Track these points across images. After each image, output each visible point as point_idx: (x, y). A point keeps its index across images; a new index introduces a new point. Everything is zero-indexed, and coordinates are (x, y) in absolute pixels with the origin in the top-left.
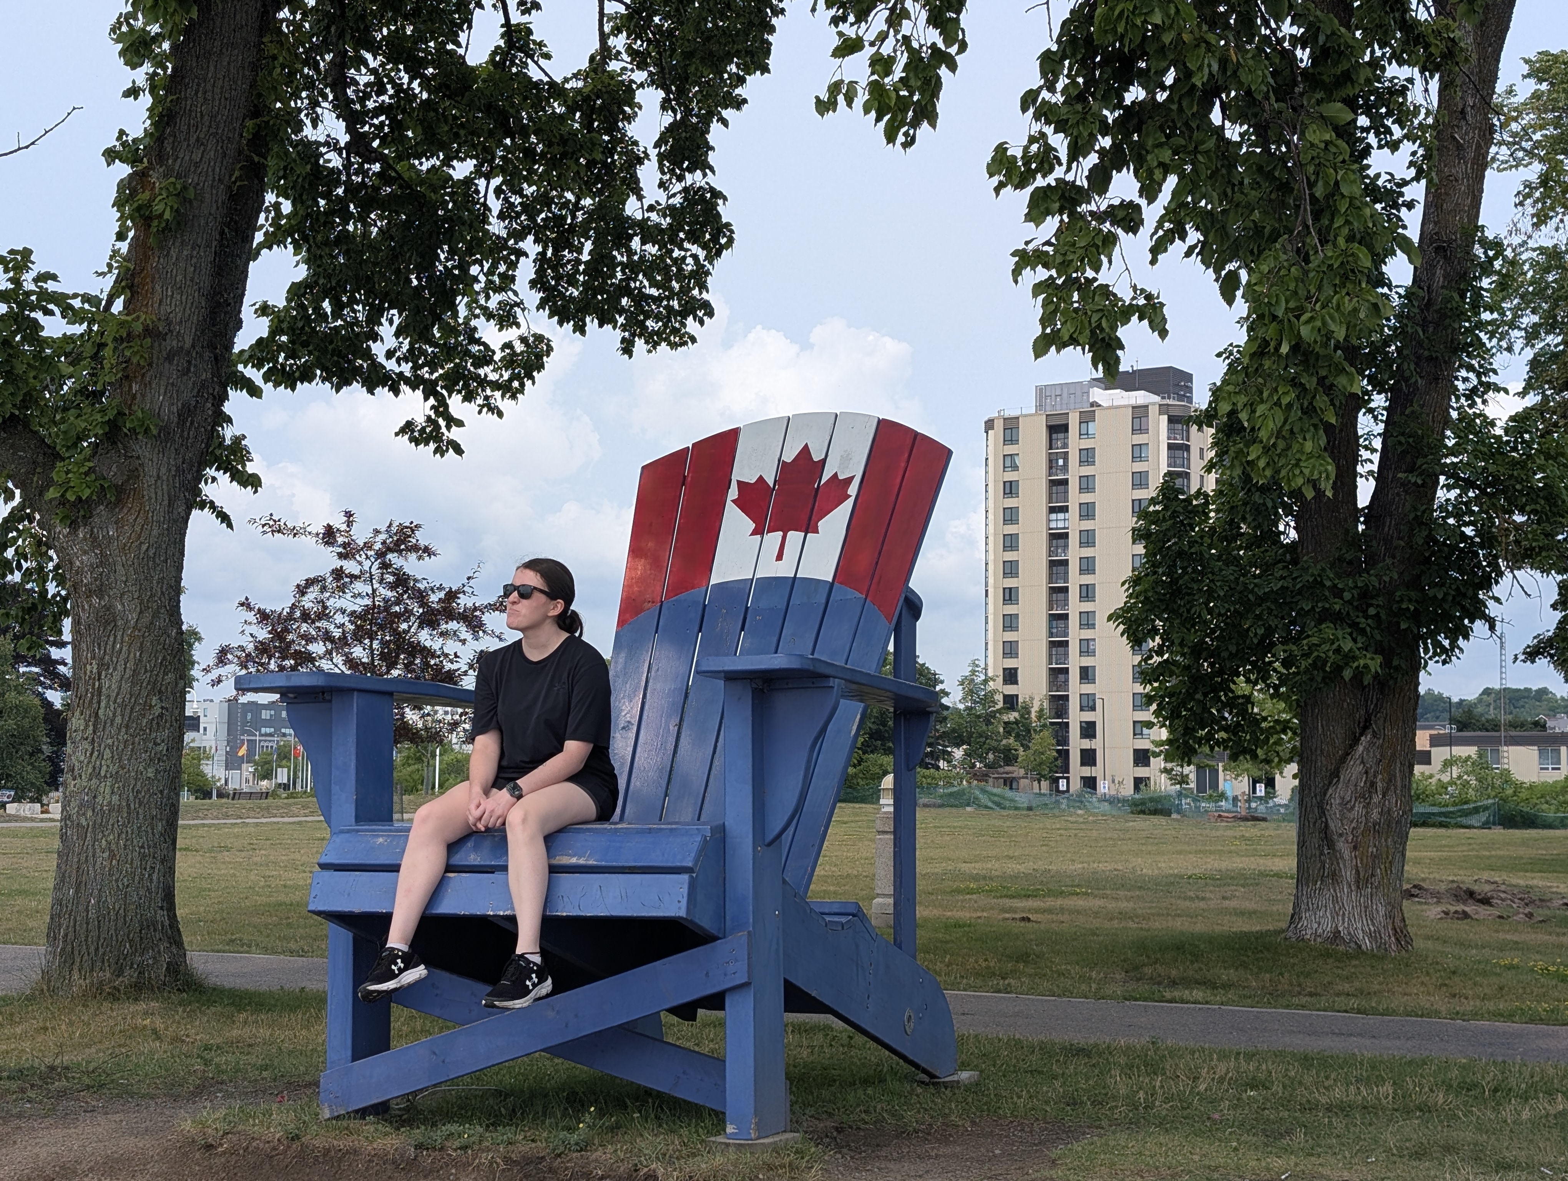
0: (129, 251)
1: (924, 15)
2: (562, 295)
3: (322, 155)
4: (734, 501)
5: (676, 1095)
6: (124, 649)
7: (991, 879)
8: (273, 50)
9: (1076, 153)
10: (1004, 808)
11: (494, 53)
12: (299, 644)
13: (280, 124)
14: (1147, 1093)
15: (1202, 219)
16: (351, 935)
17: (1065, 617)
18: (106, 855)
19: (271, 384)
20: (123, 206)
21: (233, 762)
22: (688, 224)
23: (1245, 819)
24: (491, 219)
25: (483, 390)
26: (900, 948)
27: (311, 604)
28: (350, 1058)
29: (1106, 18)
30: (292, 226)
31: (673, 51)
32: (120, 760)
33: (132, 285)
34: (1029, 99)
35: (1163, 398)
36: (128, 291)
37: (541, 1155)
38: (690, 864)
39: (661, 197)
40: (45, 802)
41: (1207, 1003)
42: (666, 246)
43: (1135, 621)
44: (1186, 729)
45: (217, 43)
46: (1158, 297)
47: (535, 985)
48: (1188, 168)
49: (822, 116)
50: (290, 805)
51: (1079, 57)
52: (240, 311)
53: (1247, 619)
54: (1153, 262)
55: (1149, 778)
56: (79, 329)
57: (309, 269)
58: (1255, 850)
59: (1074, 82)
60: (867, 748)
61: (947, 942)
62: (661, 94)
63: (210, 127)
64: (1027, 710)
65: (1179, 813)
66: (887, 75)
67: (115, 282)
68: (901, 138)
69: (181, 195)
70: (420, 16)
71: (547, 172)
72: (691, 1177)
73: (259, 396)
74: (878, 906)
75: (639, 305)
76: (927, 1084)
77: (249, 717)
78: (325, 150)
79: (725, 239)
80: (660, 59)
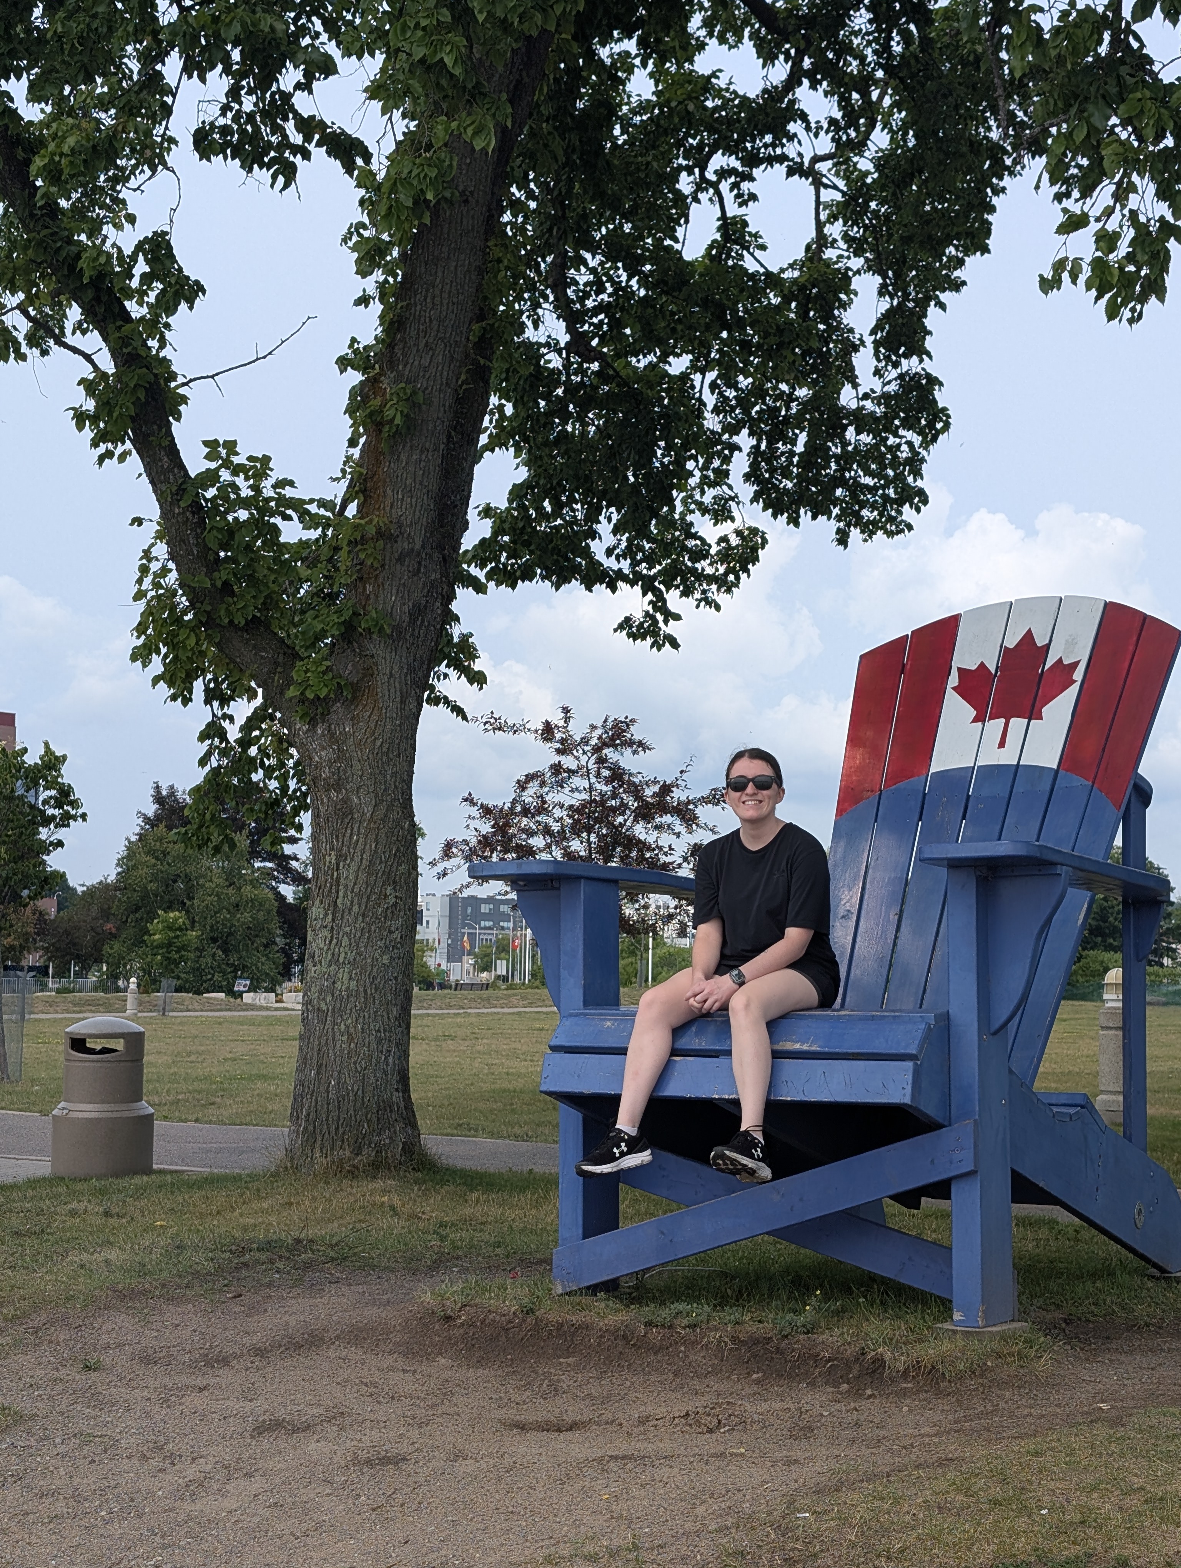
0: (361, 456)
1: (1152, 188)
2: (776, 488)
3: (544, 355)
4: (954, 689)
5: (902, 1281)
6: (361, 840)
8: (498, 253)
11: (711, 247)
12: (520, 838)
13: (505, 327)
16: (580, 1116)
18: (345, 1038)
19: (493, 583)
20: (354, 412)
21: (454, 954)
22: (903, 411)
24: (706, 414)
25: (700, 585)
26: (1130, 1141)
27: (531, 799)
28: (581, 1235)
30: (513, 428)
31: (890, 236)
32: (357, 947)
33: (365, 490)
36: (361, 495)
37: (768, 1336)
38: (914, 1052)
39: (876, 385)
40: (279, 992)
42: (880, 435)
45: (445, 249)
49: (1046, 294)
50: (509, 996)
52: (466, 513)
56: (314, 534)
57: (529, 470)
60: (1087, 944)
61: (1175, 1140)
62: (878, 280)
63: (438, 331)
66: (1112, 251)
67: (348, 487)
68: (1127, 314)
69: (410, 400)
70: (637, 214)
71: (763, 364)
72: (918, 1362)
73: (485, 592)
74: (1105, 1102)
75: (854, 495)
76: (1158, 1279)
77: (469, 910)
78: (545, 351)
79: (941, 424)
80: (877, 245)
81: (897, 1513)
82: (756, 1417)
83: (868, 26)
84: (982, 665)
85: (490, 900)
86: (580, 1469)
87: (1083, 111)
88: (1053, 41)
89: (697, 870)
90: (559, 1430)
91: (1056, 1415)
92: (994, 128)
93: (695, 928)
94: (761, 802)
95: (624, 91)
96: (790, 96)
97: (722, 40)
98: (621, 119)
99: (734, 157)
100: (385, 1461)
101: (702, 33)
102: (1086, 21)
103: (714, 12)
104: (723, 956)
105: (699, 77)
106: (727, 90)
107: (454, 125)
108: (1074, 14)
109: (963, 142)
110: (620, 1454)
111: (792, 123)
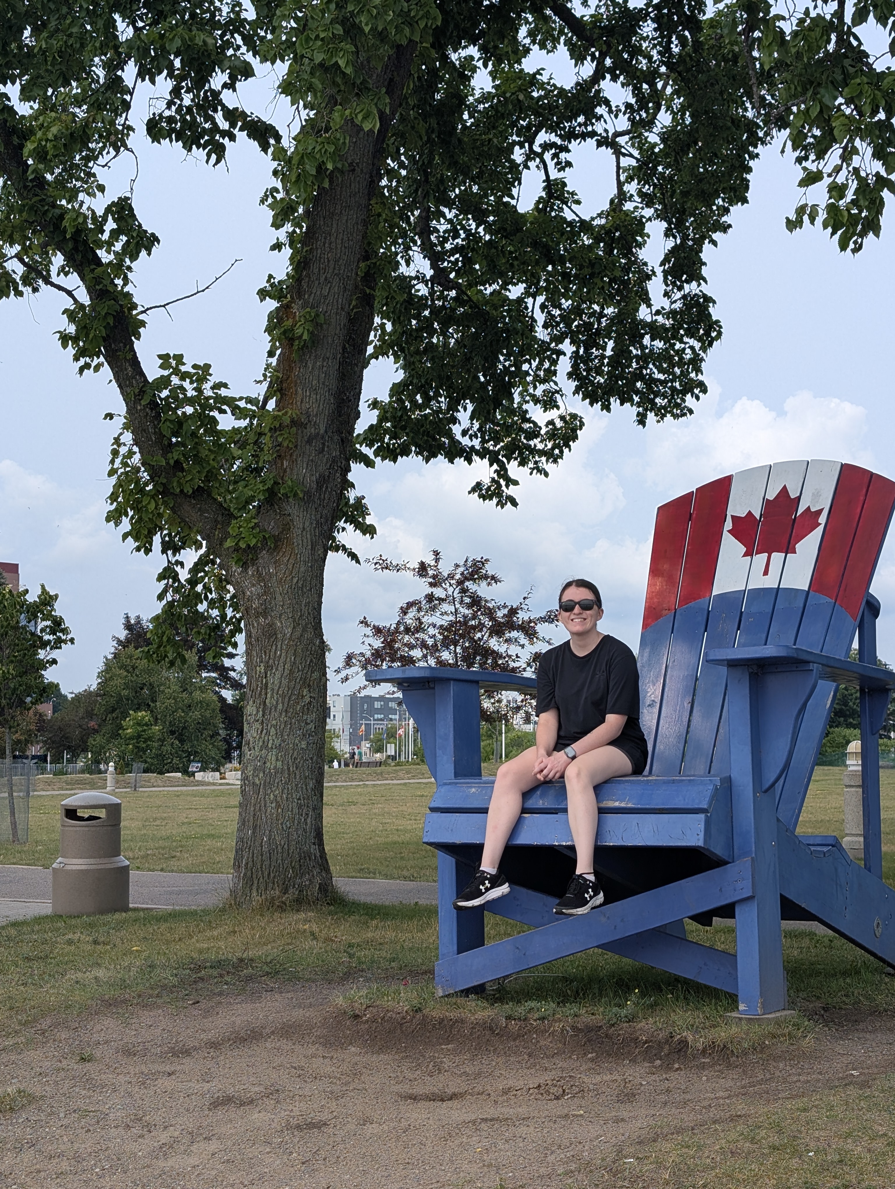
0: (278, 364)
1: (870, 151)
2: (592, 383)
3: (414, 286)
4: (729, 531)
5: (700, 981)
6: (283, 654)
8: (377, 209)
11: (538, 202)
12: (403, 651)
13: (385, 265)
16: (454, 860)
18: (274, 805)
19: (379, 458)
20: (272, 331)
21: (355, 740)
22: (686, 323)
24: (537, 328)
25: (533, 457)
26: (870, 871)
27: (411, 621)
28: (456, 952)
30: (392, 341)
31: (674, 192)
32: (282, 736)
33: (282, 389)
36: (278, 393)
37: (599, 1025)
38: (706, 807)
39: (666, 304)
40: (222, 771)
42: (669, 342)
45: (338, 207)
47: (591, 897)
49: (791, 232)
50: (397, 771)
52: (358, 405)
56: (243, 423)
57: (405, 373)
60: (833, 723)
62: (665, 225)
63: (334, 269)
66: (841, 199)
67: (268, 388)
68: (852, 246)
69: (315, 321)
70: (482, 178)
71: (580, 289)
72: (713, 1043)
73: (373, 466)
74: (850, 842)
75: (649, 387)
76: (893, 975)
77: (366, 706)
78: (416, 282)
79: (715, 333)
80: (664, 199)
81: (700, 1158)
82: (591, 1087)
83: (654, 33)
84: (750, 513)
85: (381, 698)
86: (459, 1129)
87: (816, 94)
88: (793, 42)
89: (538, 672)
90: (442, 1100)
91: (818, 1080)
92: (750, 109)
94: (585, 619)
95: (469, 85)
96: (596, 87)
97: (543, 46)
98: (468, 107)
99: (554, 134)
100: (311, 1126)
101: (527, 41)
102: (817, 26)
103: (536, 25)
104: (559, 737)
105: (526, 74)
106: (548, 83)
107: (347, 112)
108: (808, 21)
109: (728, 119)
110: (489, 1117)
111: (598, 108)
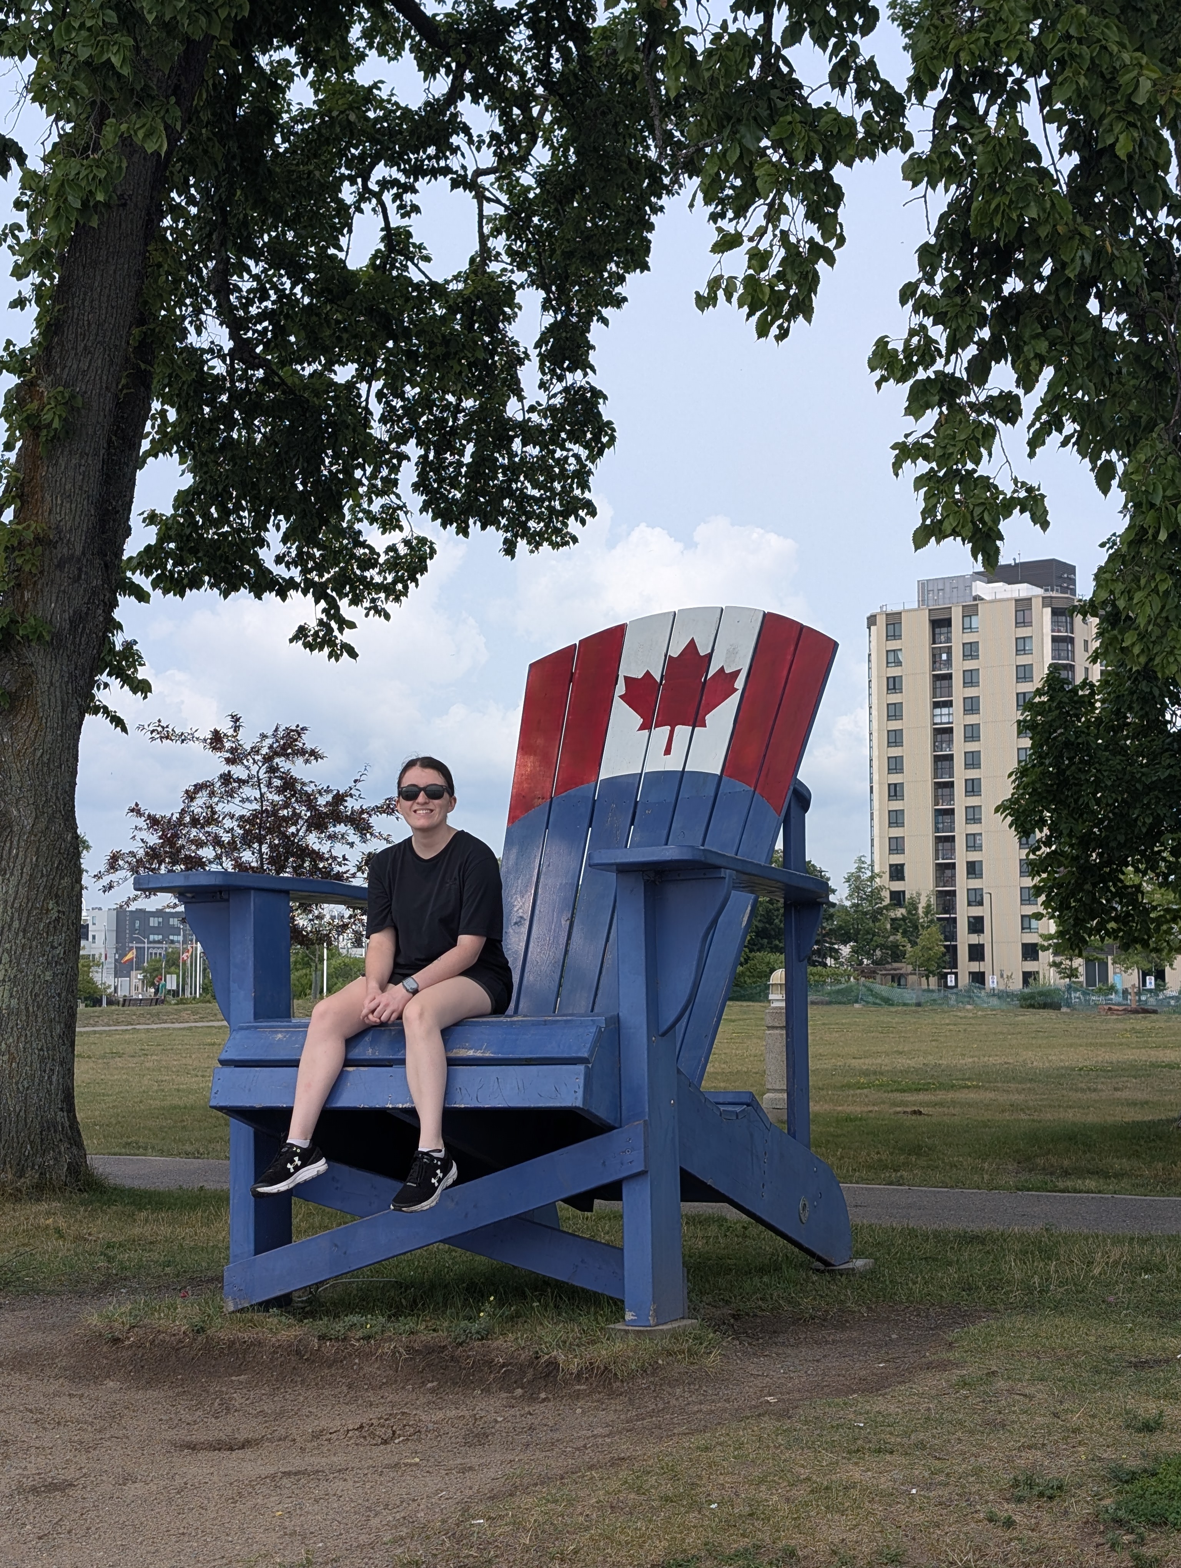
0: (17, 461)
1: (802, 210)
2: (445, 498)
3: (207, 361)
4: (621, 697)
5: (576, 1283)
6: (21, 854)
7: (882, 1074)
8: (157, 257)
9: (954, 345)
10: (892, 1005)
11: (374, 257)
12: (189, 849)
13: (167, 332)
14: (1041, 1278)
15: (1079, 412)
16: (251, 1130)
17: (951, 812)
19: (159, 591)
20: (11, 416)
21: (121, 970)
22: (569, 424)
23: (1135, 1012)
24: (372, 423)
25: (370, 593)
26: (794, 1137)
27: (200, 810)
28: (252, 1252)
29: (982, 211)
30: (177, 434)
31: (553, 251)
32: (18, 964)
33: (22, 495)
34: (907, 292)
35: (1046, 590)
36: (18, 500)
37: (443, 1344)
38: (586, 1055)
39: (542, 397)
41: (1100, 1192)
42: (547, 447)
43: (1023, 812)
44: (1076, 919)
45: (103, 253)
46: (1039, 489)
48: (1065, 360)
49: (703, 311)
50: (180, 1011)
51: (957, 250)
52: (128, 519)
53: (1135, 808)
54: (1032, 455)
55: (1038, 972)
57: (194, 477)
58: (1146, 1042)
59: (952, 275)
60: (754, 946)
61: (838, 1136)
62: (542, 294)
63: (97, 335)
64: (914, 906)
65: (1068, 1007)
66: (763, 270)
68: (774, 331)
69: (69, 404)
70: (300, 222)
71: (430, 374)
72: (591, 1364)
73: (147, 601)
74: (772, 1100)
75: (520, 506)
76: (823, 1272)
77: (137, 924)
78: (209, 357)
79: (607, 438)
80: (540, 260)
81: (571, 1516)
82: (431, 1426)
83: (528, 42)
84: (648, 674)
85: (159, 913)
86: (253, 1487)
87: (735, 133)
88: (707, 63)
89: (369, 879)
90: (231, 1449)
91: (725, 1410)
92: (652, 148)
93: (368, 937)
94: (432, 811)
95: (284, 99)
96: (452, 109)
97: (382, 52)
98: (282, 126)
99: (395, 168)
100: (52, 1487)
101: (362, 44)
102: (737, 44)
103: (374, 24)
104: (396, 965)
105: (359, 87)
106: (389, 101)
107: (124, 127)
108: (726, 37)
109: (623, 159)
110: (293, 1470)
111: (455, 136)
